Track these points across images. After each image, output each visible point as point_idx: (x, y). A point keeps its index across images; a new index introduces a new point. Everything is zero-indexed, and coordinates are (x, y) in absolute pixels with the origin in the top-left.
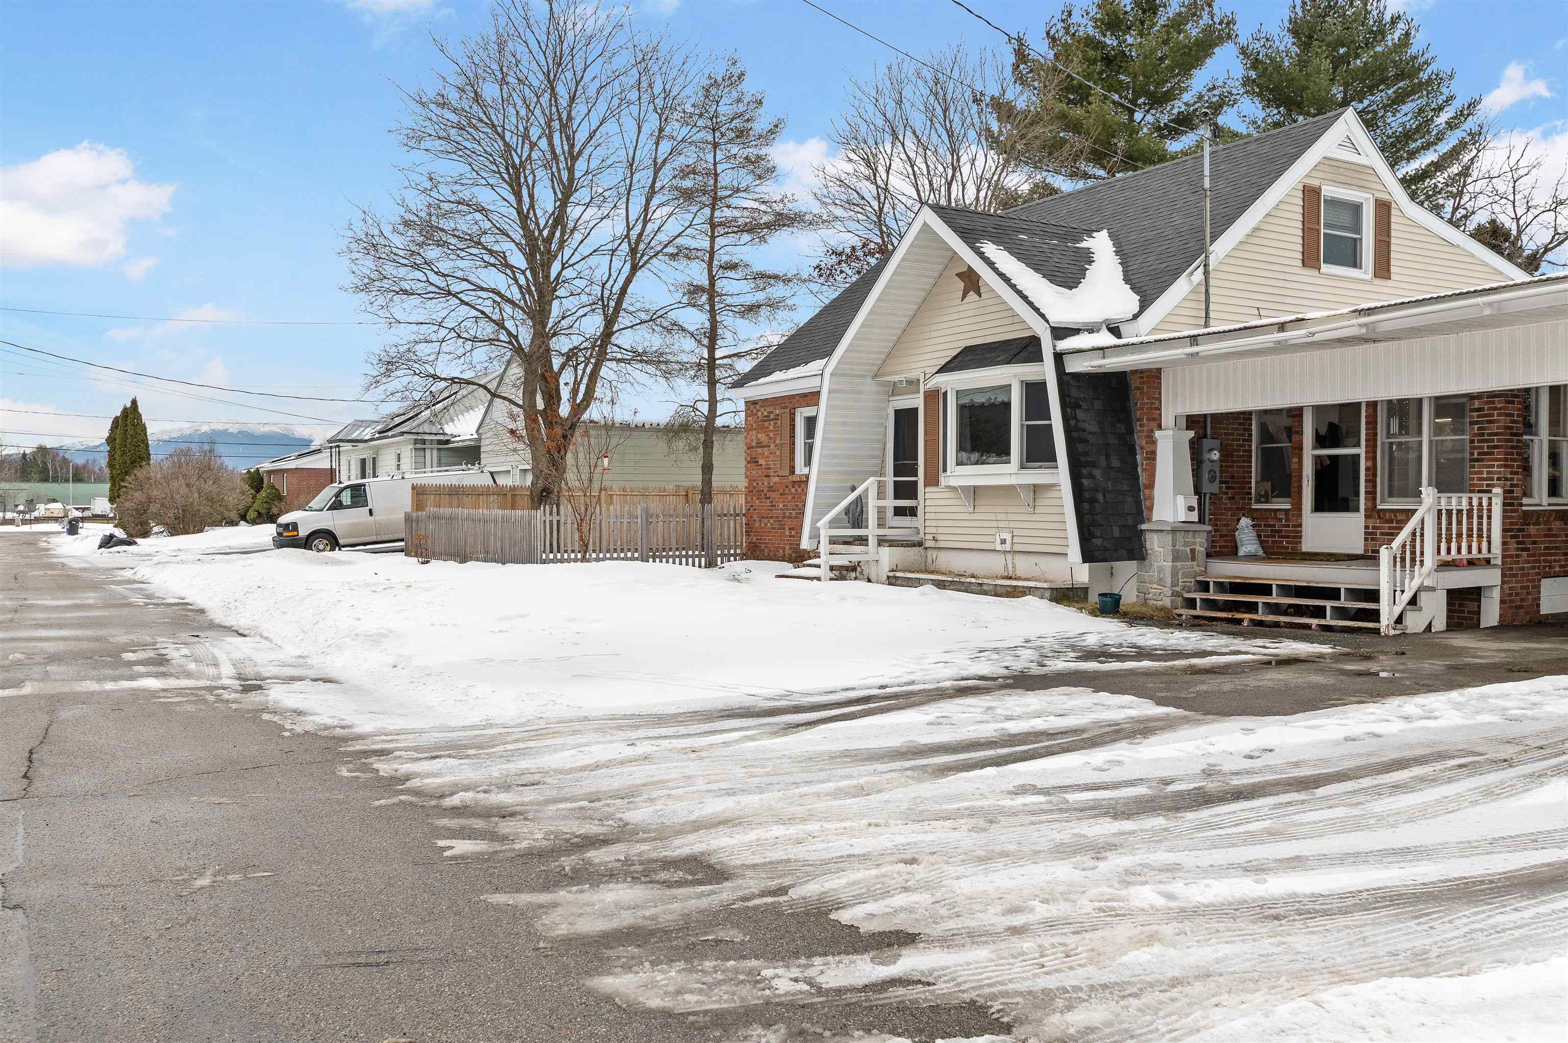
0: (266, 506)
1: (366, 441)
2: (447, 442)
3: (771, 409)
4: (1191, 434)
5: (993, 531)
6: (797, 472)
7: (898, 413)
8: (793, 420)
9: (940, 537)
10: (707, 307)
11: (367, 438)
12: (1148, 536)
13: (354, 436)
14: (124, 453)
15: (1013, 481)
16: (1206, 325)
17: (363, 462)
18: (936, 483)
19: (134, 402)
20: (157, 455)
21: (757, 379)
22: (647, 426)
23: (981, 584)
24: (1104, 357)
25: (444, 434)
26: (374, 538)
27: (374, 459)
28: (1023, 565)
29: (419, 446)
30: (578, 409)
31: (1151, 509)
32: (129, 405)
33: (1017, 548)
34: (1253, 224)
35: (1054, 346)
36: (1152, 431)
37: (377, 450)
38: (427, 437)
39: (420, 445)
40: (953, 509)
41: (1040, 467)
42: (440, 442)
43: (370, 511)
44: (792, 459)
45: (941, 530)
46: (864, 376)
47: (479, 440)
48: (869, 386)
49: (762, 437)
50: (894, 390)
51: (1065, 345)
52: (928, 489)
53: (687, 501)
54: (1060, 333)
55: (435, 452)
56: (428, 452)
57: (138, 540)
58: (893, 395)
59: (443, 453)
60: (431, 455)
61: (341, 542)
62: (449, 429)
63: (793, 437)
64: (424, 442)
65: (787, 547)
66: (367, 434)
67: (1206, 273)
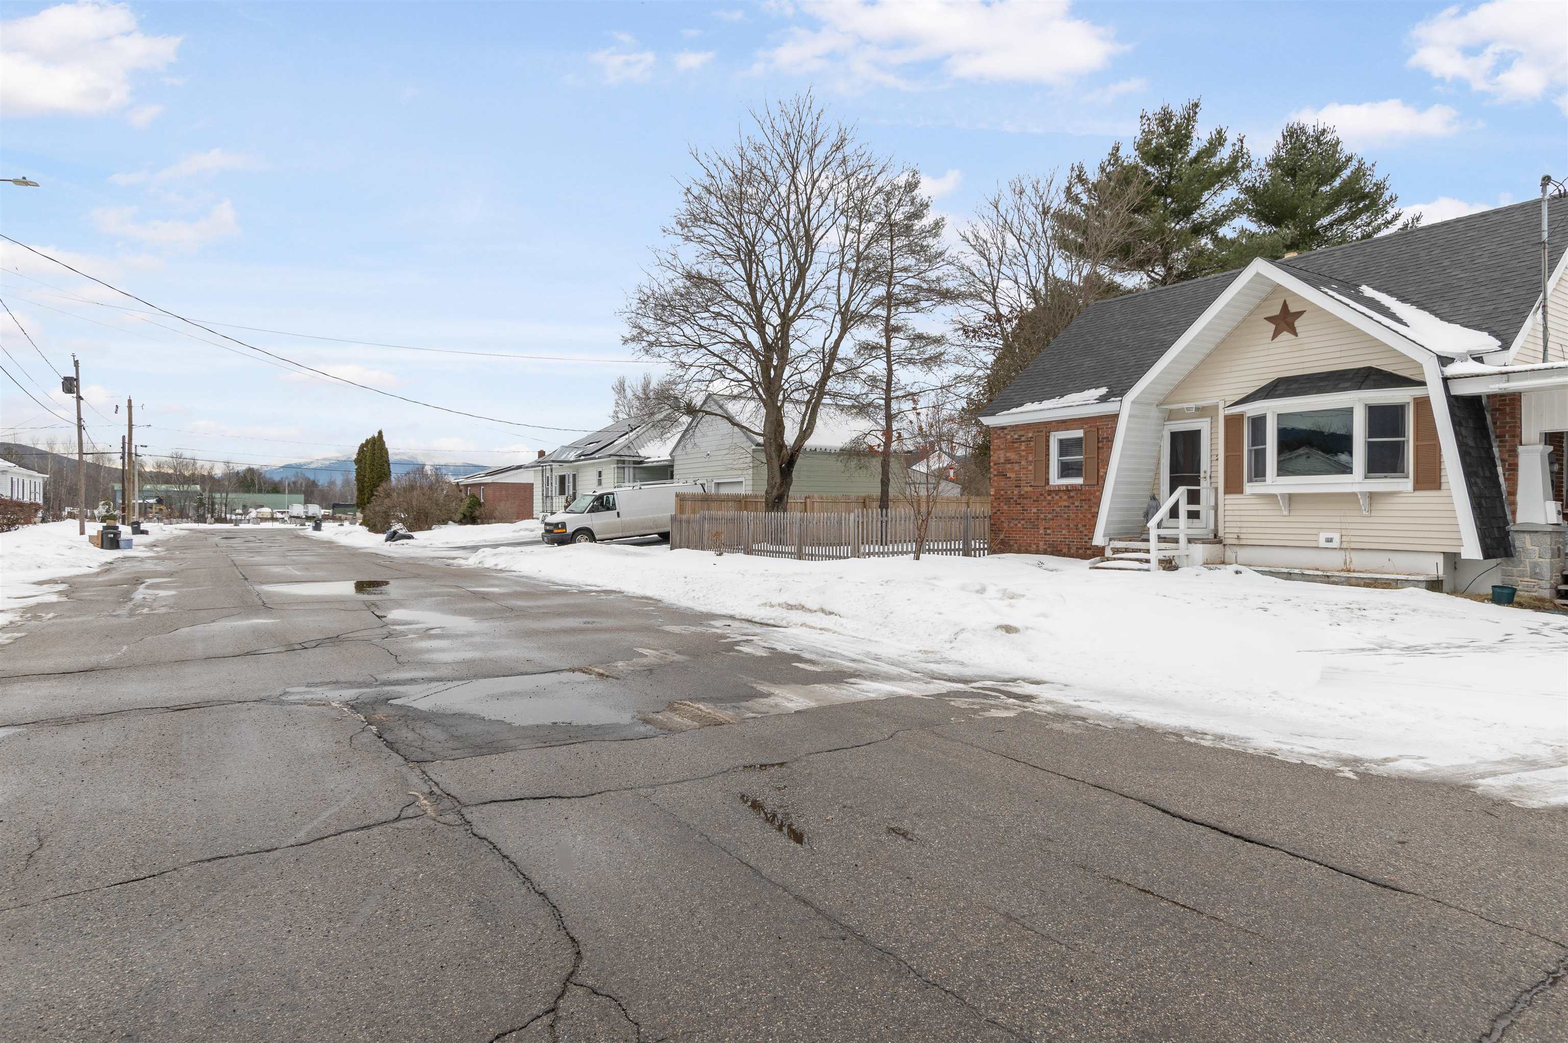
0: (470, 510)
1: (571, 462)
2: (641, 462)
3: (1023, 433)
4: (1551, 448)
5: (1315, 531)
6: (1051, 483)
7: (1174, 436)
8: (1048, 441)
9: (1242, 536)
10: (885, 359)
11: (572, 459)
12: (1516, 536)
13: (562, 458)
14: (372, 470)
15: (1356, 489)
16: (1545, 360)
17: (562, 479)
18: (1239, 490)
19: (380, 433)
20: (396, 472)
21: (1009, 409)
22: (818, 450)
23: (1328, 576)
24: (1508, 381)
25: (639, 456)
26: (620, 535)
27: (574, 476)
28: (1358, 560)
29: (620, 465)
30: (805, 434)
31: (1514, 513)
32: (376, 435)
33: (1345, 545)
34: (1560, 276)
35: (1442, 372)
36: (1516, 446)
37: (578, 468)
38: (626, 458)
39: (621, 463)
40: (1260, 513)
41: (1386, 477)
42: (635, 462)
43: (618, 513)
44: (1047, 473)
45: (1244, 530)
46: (1151, 404)
47: (673, 460)
48: (1154, 413)
49: (1012, 456)
50: (1171, 416)
51: (1450, 370)
52: (1228, 496)
53: (865, 507)
54: (1444, 361)
55: (631, 470)
56: (626, 470)
57: (415, 534)
58: (1169, 420)
59: (637, 471)
60: (629, 472)
61: (597, 537)
62: (643, 452)
63: (1048, 455)
64: (624, 462)
65: (1041, 543)
66: (572, 456)
67: (1545, 314)
